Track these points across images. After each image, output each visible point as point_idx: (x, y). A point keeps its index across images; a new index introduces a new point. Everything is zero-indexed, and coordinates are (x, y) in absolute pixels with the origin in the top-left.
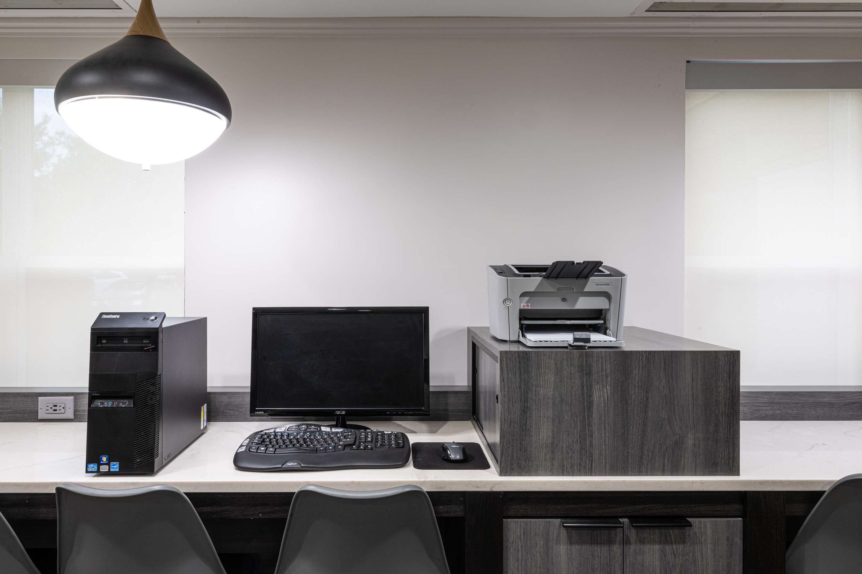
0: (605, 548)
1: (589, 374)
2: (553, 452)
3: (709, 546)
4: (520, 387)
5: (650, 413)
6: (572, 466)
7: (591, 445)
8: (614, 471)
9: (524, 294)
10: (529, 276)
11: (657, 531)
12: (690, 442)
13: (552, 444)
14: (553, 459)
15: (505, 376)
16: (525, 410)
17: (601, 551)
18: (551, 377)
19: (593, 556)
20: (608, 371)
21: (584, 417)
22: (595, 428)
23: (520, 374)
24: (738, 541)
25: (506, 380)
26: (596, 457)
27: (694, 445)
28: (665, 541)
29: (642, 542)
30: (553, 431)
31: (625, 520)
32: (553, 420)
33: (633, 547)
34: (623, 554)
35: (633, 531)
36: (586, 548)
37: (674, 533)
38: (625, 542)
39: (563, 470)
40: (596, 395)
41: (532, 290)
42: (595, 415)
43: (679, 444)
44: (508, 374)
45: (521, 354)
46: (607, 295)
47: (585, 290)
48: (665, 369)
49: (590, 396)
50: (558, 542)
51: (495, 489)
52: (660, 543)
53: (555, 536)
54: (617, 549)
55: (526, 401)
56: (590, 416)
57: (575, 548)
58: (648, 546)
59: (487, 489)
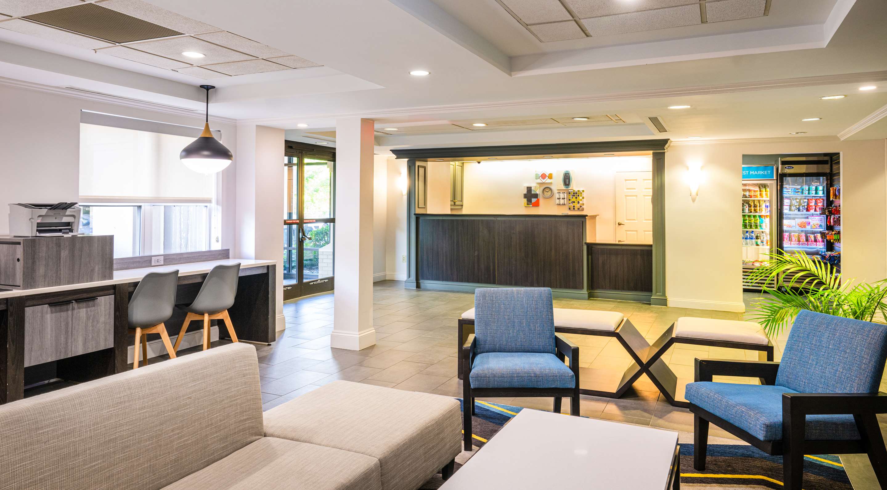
0: (65, 313)
1: (60, 246)
2: (45, 278)
3: (103, 306)
4: (32, 254)
5: (82, 260)
6: (53, 282)
7: (60, 274)
8: (69, 283)
9: (39, 216)
10: (41, 208)
11: (85, 304)
12: (96, 269)
13: (45, 275)
14: (45, 281)
15: (25, 249)
16: (34, 263)
17: (64, 314)
18: (44, 249)
19: (61, 317)
20: (67, 245)
21: (57, 263)
22: (62, 267)
23: (32, 248)
24: (113, 303)
25: (25, 251)
26: (62, 278)
27: (98, 270)
28: (88, 307)
29: (79, 308)
30: (45, 269)
31: (74, 301)
32: (45, 265)
33: (76, 311)
34: (72, 315)
35: (76, 305)
36: (58, 314)
37: (91, 303)
38: (73, 309)
39: (49, 285)
40: (62, 254)
41: (44, 214)
42: (62, 262)
43: (93, 270)
44: (26, 248)
45: (32, 240)
46: (74, 216)
47: (66, 214)
48: (88, 243)
49: (60, 255)
50: (47, 313)
51: (22, 295)
52: (86, 308)
53: (46, 311)
54: (70, 312)
55: (34, 259)
56: (60, 262)
57: (54, 315)
58: (81, 310)
59: (19, 295)
